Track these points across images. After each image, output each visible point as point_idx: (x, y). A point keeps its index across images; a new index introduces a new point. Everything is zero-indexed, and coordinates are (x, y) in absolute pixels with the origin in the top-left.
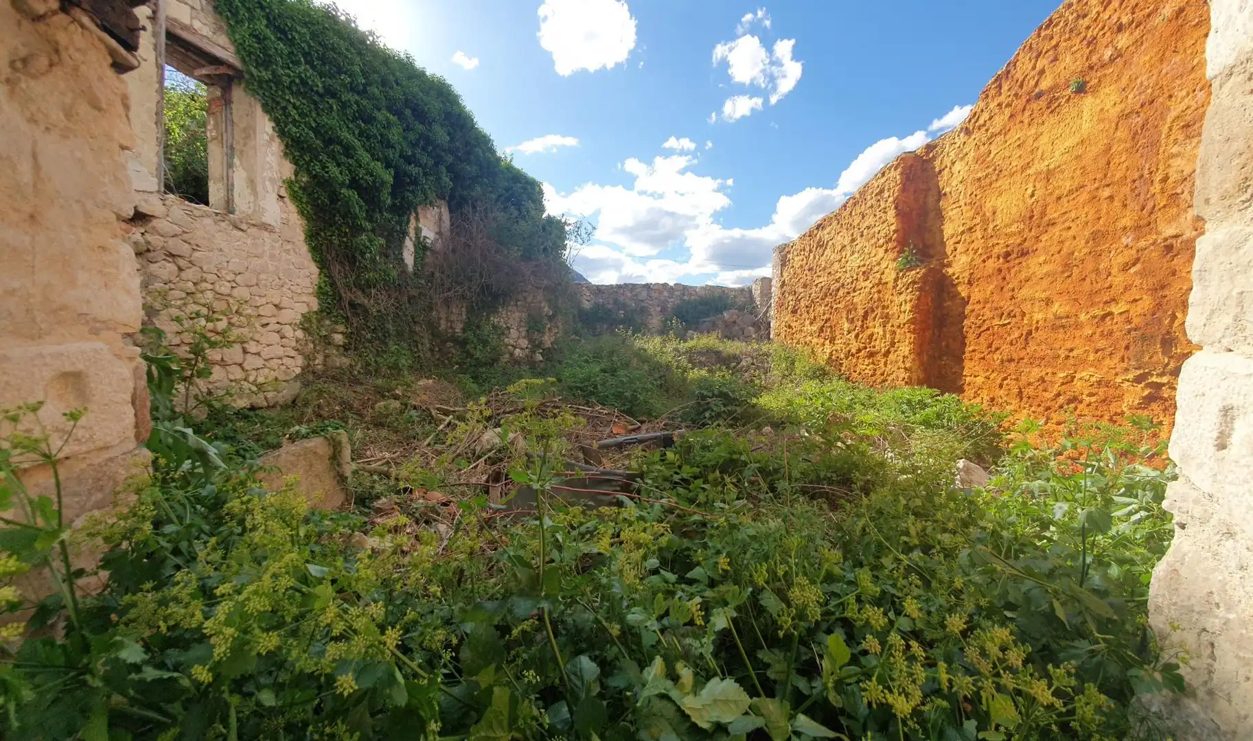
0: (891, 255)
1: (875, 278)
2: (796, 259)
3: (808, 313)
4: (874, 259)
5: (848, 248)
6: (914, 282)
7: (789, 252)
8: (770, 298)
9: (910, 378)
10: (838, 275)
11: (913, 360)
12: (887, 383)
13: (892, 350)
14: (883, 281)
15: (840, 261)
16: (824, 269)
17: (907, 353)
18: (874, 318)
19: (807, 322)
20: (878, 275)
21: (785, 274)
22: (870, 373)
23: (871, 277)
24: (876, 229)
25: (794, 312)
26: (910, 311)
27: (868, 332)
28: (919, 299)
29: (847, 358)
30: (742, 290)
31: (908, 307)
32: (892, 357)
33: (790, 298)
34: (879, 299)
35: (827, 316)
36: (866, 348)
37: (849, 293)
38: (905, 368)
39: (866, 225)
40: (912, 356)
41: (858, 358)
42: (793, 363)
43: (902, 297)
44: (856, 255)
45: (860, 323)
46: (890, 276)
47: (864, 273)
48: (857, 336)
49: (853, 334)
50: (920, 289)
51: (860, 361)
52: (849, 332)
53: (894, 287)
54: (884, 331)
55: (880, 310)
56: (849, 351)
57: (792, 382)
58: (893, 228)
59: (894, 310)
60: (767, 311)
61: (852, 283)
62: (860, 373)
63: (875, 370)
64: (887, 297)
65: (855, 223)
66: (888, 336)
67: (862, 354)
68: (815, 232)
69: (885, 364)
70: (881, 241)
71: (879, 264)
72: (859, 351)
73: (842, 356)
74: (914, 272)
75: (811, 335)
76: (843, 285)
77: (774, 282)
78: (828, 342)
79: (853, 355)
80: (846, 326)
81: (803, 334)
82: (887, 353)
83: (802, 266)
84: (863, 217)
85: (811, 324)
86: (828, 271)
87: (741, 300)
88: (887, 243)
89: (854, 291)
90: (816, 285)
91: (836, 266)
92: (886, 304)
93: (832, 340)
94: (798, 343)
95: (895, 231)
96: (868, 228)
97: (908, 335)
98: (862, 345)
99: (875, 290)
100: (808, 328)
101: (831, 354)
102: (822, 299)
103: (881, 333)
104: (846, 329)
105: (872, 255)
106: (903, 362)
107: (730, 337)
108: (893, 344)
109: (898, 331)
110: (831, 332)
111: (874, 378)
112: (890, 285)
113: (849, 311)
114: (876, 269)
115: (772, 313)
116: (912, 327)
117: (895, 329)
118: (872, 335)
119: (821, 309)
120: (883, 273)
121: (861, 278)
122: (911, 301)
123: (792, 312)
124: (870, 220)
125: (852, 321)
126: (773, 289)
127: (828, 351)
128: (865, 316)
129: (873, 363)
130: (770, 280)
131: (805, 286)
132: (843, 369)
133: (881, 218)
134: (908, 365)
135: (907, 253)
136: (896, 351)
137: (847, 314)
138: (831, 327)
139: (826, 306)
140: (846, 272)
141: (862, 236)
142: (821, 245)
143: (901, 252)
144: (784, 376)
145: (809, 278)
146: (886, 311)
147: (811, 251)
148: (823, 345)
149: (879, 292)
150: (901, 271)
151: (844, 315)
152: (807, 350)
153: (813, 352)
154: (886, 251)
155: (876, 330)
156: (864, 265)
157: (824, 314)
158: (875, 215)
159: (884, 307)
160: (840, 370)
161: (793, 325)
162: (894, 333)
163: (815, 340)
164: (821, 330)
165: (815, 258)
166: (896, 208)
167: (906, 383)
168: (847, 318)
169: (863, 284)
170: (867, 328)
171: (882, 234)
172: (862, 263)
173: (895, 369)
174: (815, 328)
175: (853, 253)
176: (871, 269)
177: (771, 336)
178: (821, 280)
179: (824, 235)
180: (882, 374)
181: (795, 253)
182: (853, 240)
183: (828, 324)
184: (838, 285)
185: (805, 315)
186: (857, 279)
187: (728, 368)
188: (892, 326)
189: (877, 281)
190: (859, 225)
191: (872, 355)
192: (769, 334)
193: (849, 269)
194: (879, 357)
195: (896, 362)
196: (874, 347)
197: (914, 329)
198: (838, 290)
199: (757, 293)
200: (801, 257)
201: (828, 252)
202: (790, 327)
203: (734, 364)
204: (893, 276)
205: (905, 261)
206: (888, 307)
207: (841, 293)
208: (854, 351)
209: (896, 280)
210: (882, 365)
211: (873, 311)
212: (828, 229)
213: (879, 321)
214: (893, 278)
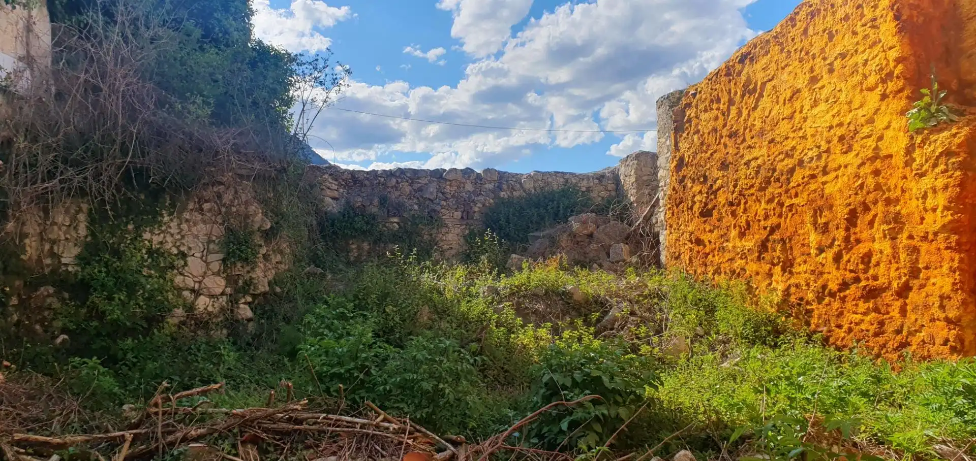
0: (897, 104)
1: (864, 148)
2: (703, 116)
3: (734, 214)
4: (861, 112)
5: (805, 93)
6: (948, 153)
7: (689, 105)
8: (655, 189)
9: (960, 339)
10: (790, 144)
11: (964, 303)
12: (909, 350)
13: (915, 283)
14: (883, 153)
15: (791, 117)
16: (762, 133)
17: (947, 289)
18: (871, 223)
19: (734, 233)
20: (871, 143)
21: (683, 146)
22: (872, 329)
23: (856, 147)
24: (860, 59)
25: (706, 213)
26: (946, 208)
27: (862, 249)
28: (961, 185)
29: (820, 299)
30: (600, 177)
31: (941, 200)
32: (914, 297)
33: (697, 188)
34: (878, 187)
35: (774, 220)
36: (857, 280)
37: (813, 177)
38: (948, 320)
39: (838, 50)
40: (960, 296)
41: (843, 299)
42: (711, 310)
43: (926, 182)
44: (823, 106)
45: (841, 234)
46: (896, 144)
47: (841, 139)
48: (837, 258)
49: (829, 255)
50: (962, 166)
51: (849, 305)
52: (821, 250)
53: (907, 164)
54: (894, 248)
55: (880, 208)
56: (824, 287)
57: (712, 348)
58: (893, 54)
59: (910, 206)
60: (651, 214)
61: (819, 157)
62: (850, 330)
63: (881, 324)
64: (892, 182)
65: (815, 50)
66: (903, 256)
67: (852, 291)
68: (738, 67)
69: (903, 311)
70: (872, 79)
71: (871, 121)
72: (844, 286)
73: (810, 296)
74: (946, 134)
75: (744, 256)
76: (801, 163)
77: (661, 162)
78: (778, 269)
79: (832, 295)
80: (814, 238)
81: (728, 256)
82: (903, 292)
83: (715, 130)
84: (831, 37)
85: (742, 235)
86: (769, 136)
87: (599, 195)
88: (884, 81)
89: (825, 172)
90: (747, 164)
91: (784, 127)
92: (892, 195)
93: (788, 266)
94: (717, 272)
95: (898, 61)
96: (843, 56)
97: (947, 254)
98: (849, 276)
99: (867, 169)
100: (735, 243)
101: (787, 293)
102: (762, 189)
103: (888, 251)
104: (814, 244)
105: (856, 104)
106: (942, 307)
107: (584, 263)
108: (914, 272)
109: (924, 247)
110: (784, 250)
111: (881, 340)
112: (899, 160)
113: (817, 212)
114: (866, 130)
115: (661, 217)
116: (954, 238)
117: (916, 242)
118: (868, 256)
119: (761, 208)
120: (881, 138)
121: (837, 148)
122: (946, 187)
123: (702, 214)
124: (845, 42)
125: (825, 229)
126: (661, 173)
127: (781, 287)
128: (852, 219)
129: (877, 310)
130: (654, 157)
131: (724, 166)
132: (814, 321)
133: (866, 37)
134: (952, 314)
135: (927, 99)
136: (922, 286)
137: (815, 216)
138: (783, 241)
139: (770, 201)
140: (804, 137)
141: (831, 71)
142: (749, 90)
143: (915, 97)
144: (697, 337)
145: (731, 151)
146: (892, 209)
147: (731, 102)
148: (770, 275)
149: (876, 173)
150: (918, 132)
151: (808, 218)
152: (739, 286)
153: (749, 289)
154: (884, 97)
155: (877, 246)
156: (840, 125)
157: (766, 217)
158: (855, 33)
159: (888, 202)
160: (808, 324)
161: (706, 237)
162: (916, 250)
163: (752, 267)
164: (763, 246)
165: (740, 113)
166: (897, 17)
167: (953, 350)
168: (815, 224)
169: (842, 160)
170: (858, 241)
171: (873, 66)
172: (836, 121)
173: (925, 321)
174: (749, 243)
175: (815, 103)
176: (856, 132)
177: (663, 258)
178: (756, 153)
179: (756, 72)
180: (898, 332)
181: (701, 107)
182: (814, 80)
183: (776, 236)
184: (790, 162)
185: (728, 220)
186: (828, 151)
187: (588, 323)
188: (911, 237)
189: (870, 153)
190: (823, 50)
191: (871, 294)
192: (658, 255)
193: (810, 132)
194: (888, 297)
195: (927, 307)
196: (875, 278)
197: (958, 243)
198: (792, 171)
199: (629, 181)
200: (714, 113)
201: (765, 102)
202: (699, 242)
203: (595, 316)
204: (903, 142)
205: (924, 113)
206: (897, 201)
207: (797, 177)
208: (833, 286)
209: (909, 150)
210: (895, 313)
211: (867, 209)
212: (764, 61)
213: (880, 228)
214: (903, 146)
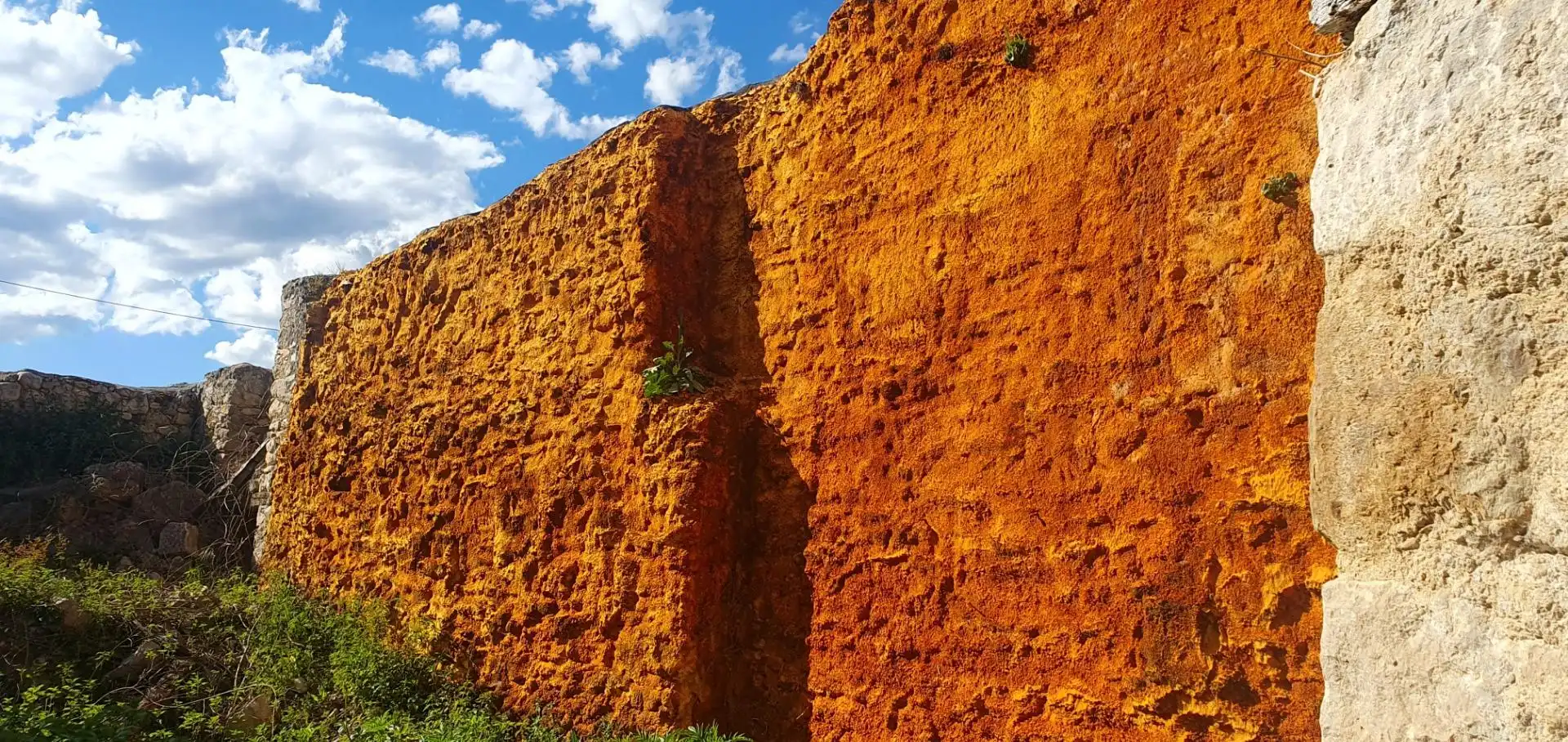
0: (631, 356)
1: (586, 410)
2: (357, 325)
3: (385, 490)
4: (587, 359)
5: (515, 317)
6: (686, 434)
7: (336, 303)
8: (262, 433)
9: (674, 700)
10: (484, 390)
11: (684, 648)
12: (611, 718)
13: (629, 616)
14: (610, 422)
15: (490, 350)
16: (444, 366)
17: (666, 628)
18: (582, 525)
19: (381, 521)
20: (595, 405)
21: (319, 367)
22: (564, 684)
23: (575, 408)
24: (594, 283)
25: (339, 484)
26: (677, 510)
27: (565, 561)
28: (697, 479)
29: (497, 637)
30: (164, 399)
31: (672, 499)
32: (625, 638)
33: (331, 441)
34: (597, 470)
35: (444, 506)
36: (553, 609)
37: (511, 445)
38: (662, 672)
39: (566, 264)
40: (679, 638)
41: (530, 638)
42: (325, 648)
43: (658, 471)
44: (537, 341)
45: (539, 535)
46: (625, 411)
47: (557, 393)
48: (529, 573)
49: (518, 567)
50: (700, 454)
51: (537, 648)
52: (508, 559)
53: (638, 442)
54: (608, 562)
55: (596, 502)
56: (506, 616)
57: (316, 715)
58: (635, 286)
59: (634, 503)
60: (248, 474)
61: (523, 416)
62: (534, 687)
63: (578, 676)
64: (618, 464)
65: (536, 257)
66: (617, 575)
67: (544, 625)
68: (422, 258)
69: (608, 659)
70: (606, 315)
71: (598, 374)
72: (534, 616)
73: (484, 630)
74: (686, 407)
75: (391, 561)
76: (496, 419)
77: (278, 387)
78: (441, 585)
79: (516, 630)
80: (500, 539)
81: (365, 558)
82: (612, 630)
83: (372, 349)
84: (559, 243)
85: (392, 526)
86: (455, 373)
87: (158, 428)
88: (620, 321)
89: (528, 441)
90: (416, 412)
91: (479, 363)
92: (614, 484)
93: (456, 582)
94: (345, 583)
95: (640, 296)
96: (572, 274)
97: (671, 575)
98: (543, 601)
99: (584, 443)
100: (380, 537)
101: (449, 625)
102: (432, 455)
103: (599, 566)
104: (498, 549)
105: (582, 347)
106: (657, 654)
107: (108, 556)
108: (629, 601)
109: (645, 564)
110: (454, 555)
111: (574, 702)
112: (627, 435)
113: (510, 499)
114: (590, 386)
115: (265, 482)
116: (682, 553)
117: (636, 556)
118: (573, 570)
119: (428, 485)
120: (608, 401)
121: (550, 408)
122: (679, 481)
123: (333, 485)
124: (577, 256)
125: (516, 527)
126: (275, 407)
127: (442, 614)
128: (556, 516)
129: (574, 656)
130: (267, 377)
131: (379, 410)
132: (485, 670)
133: (605, 254)
134: (669, 664)
135: (670, 356)
136: (637, 622)
137: (505, 506)
138: (454, 540)
139: (442, 475)
140: (505, 383)
141: (554, 292)
142: (433, 295)
143: (655, 351)
144: (291, 697)
145: (394, 387)
146: (611, 505)
147: (404, 310)
148: (427, 594)
149: (597, 450)
150: (655, 399)
151: (495, 508)
152: (375, 609)
153: (393, 616)
154: (618, 343)
155: (585, 558)
156: (558, 373)
157: (434, 500)
158: (591, 246)
159: (609, 494)
160: (475, 676)
161: (334, 524)
162: (632, 568)
163: (402, 579)
164: (423, 547)
165: (415, 330)
166: (643, 237)
167: (664, 718)
168: (504, 517)
169: (554, 424)
170: (562, 549)
171: (609, 297)
172: (553, 366)
173: (634, 674)
174: (402, 540)
175: (528, 335)
176: (578, 387)
177: (258, 554)
178: (431, 396)
179: (449, 270)
180: (599, 690)
181: (356, 309)
182: (529, 300)
183: (445, 532)
184: (479, 418)
185: (375, 499)
186: (536, 409)
187: (83, 672)
188: (630, 548)
189: (592, 420)
190: (546, 260)
191: (570, 631)
192: (249, 547)
193: (514, 376)
194: (591, 636)
195: (639, 653)
196: (578, 606)
197: (686, 560)
198: (481, 432)
199: (217, 411)
200: (375, 323)
201: (456, 320)
202: (322, 531)
203: (104, 655)
204: (635, 410)
205: (664, 375)
206: (619, 493)
207: (489, 442)
208: (518, 616)
209: (642, 423)
210: (597, 661)
211: (579, 502)
212: (461, 257)
213: (593, 532)
214: (635, 416)
